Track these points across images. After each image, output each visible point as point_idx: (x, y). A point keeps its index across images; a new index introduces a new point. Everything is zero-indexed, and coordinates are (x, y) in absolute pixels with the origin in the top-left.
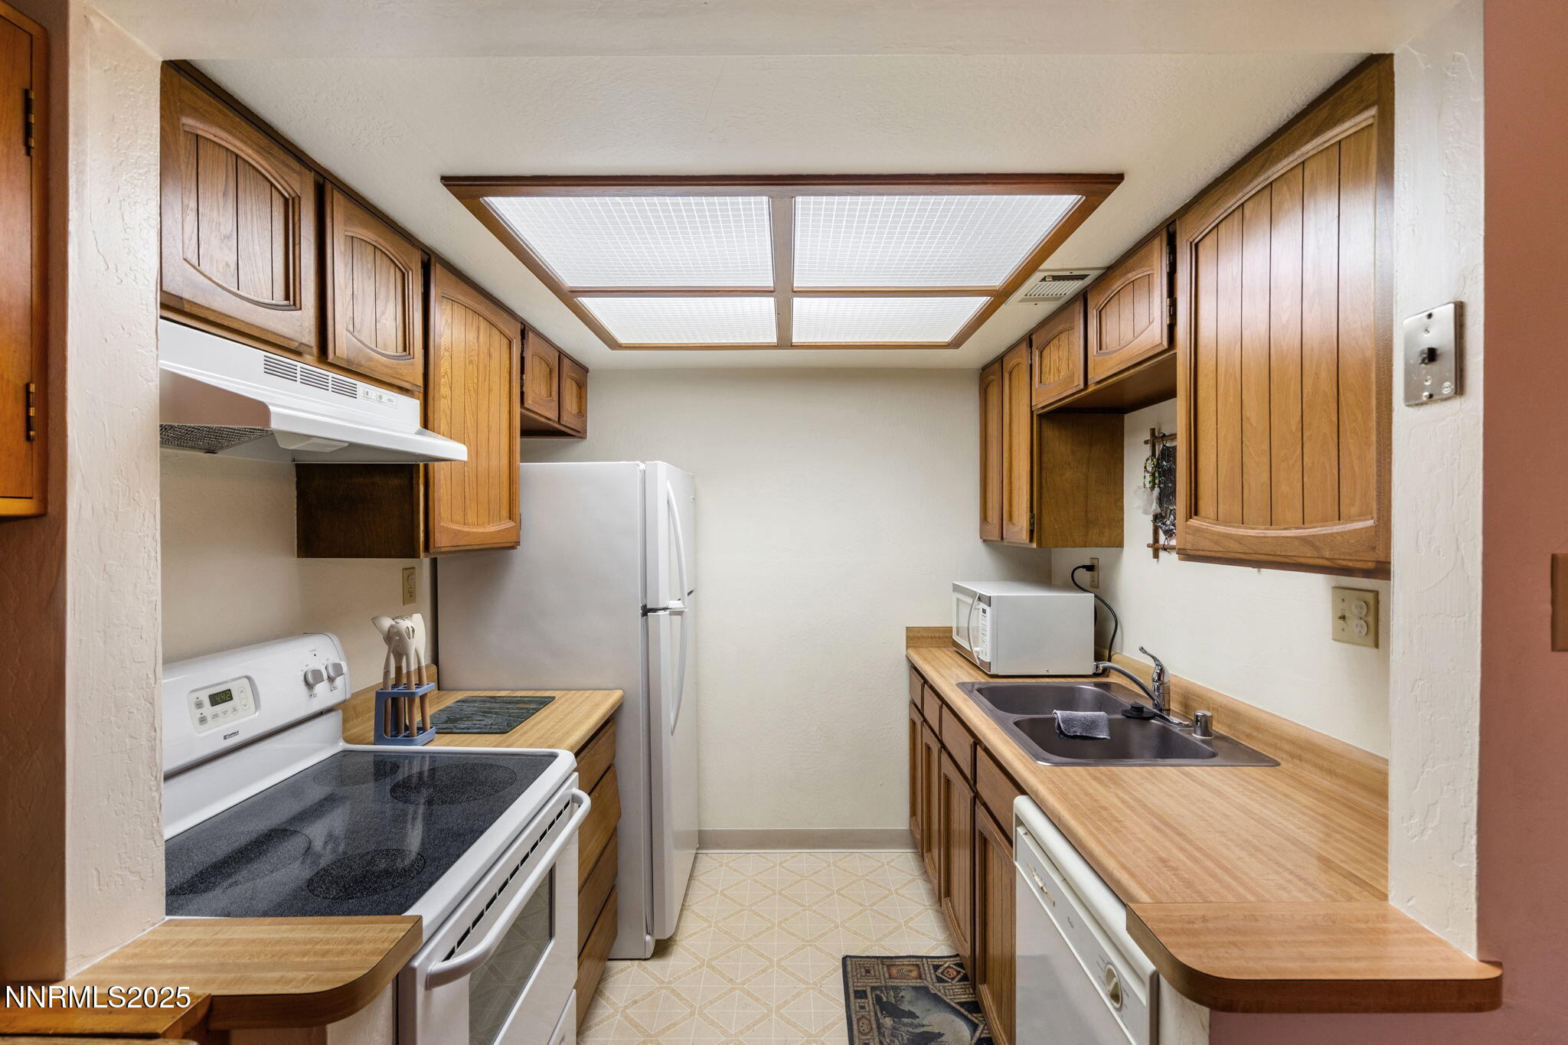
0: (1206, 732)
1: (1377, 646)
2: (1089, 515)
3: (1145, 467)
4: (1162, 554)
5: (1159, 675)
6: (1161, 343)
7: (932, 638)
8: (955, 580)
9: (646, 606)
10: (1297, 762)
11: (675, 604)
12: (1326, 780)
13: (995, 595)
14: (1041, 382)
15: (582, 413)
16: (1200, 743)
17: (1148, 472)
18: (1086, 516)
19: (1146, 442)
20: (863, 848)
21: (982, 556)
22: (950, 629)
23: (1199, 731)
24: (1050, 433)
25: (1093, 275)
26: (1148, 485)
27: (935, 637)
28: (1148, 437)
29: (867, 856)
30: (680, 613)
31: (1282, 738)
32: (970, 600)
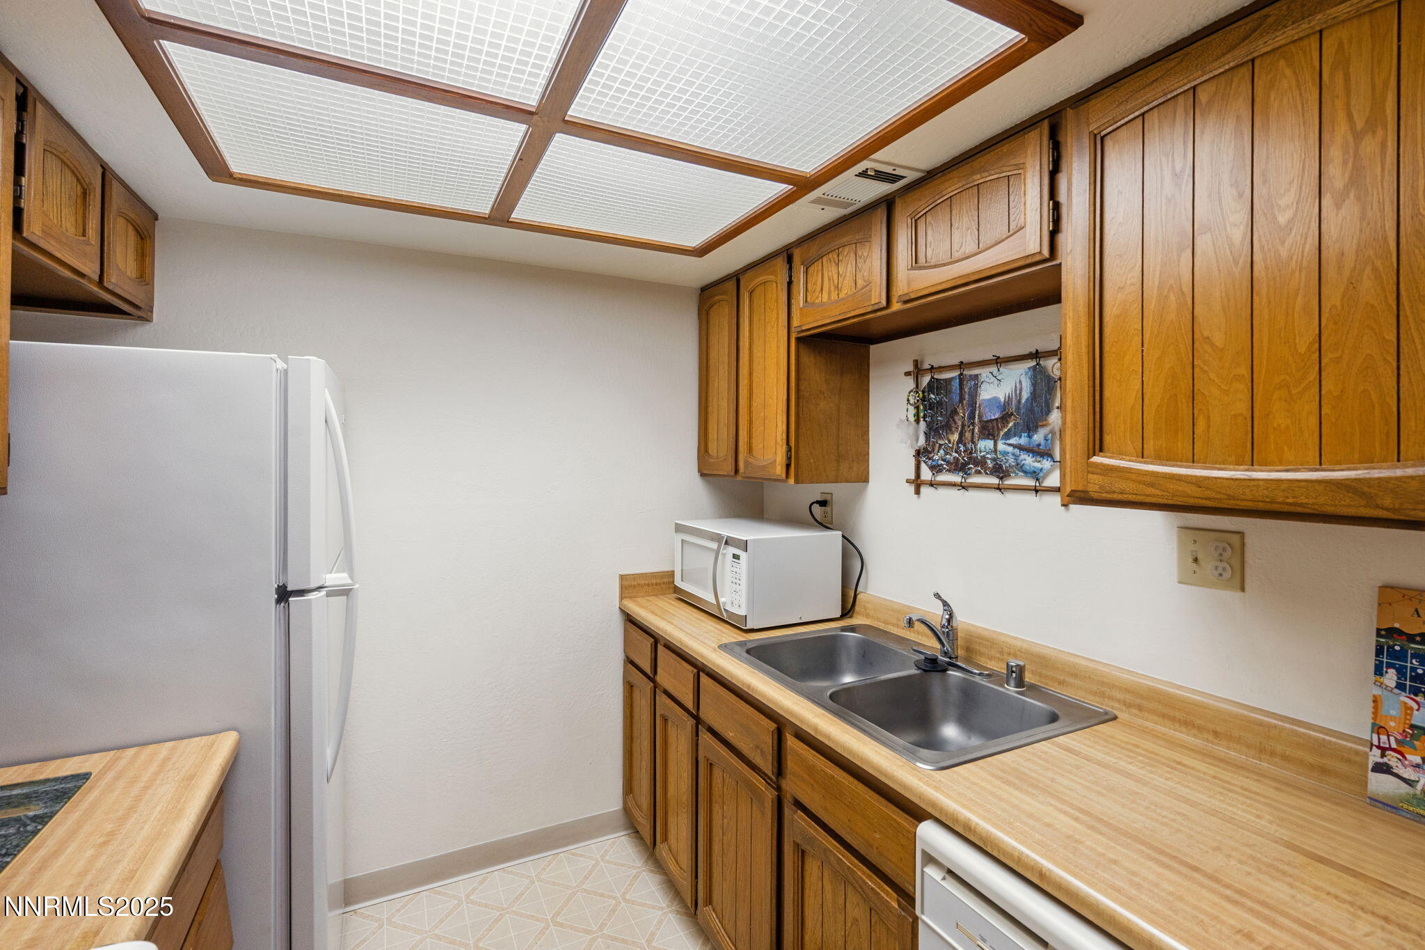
0: (1020, 683)
1: (1243, 589)
2: (840, 448)
3: (908, 400)
4: (924, 490)
5: (949, 621)
6: (1040, 252)
7: (648, 585)
8: (679, 520)
9: (285, 587)
10: (1135, 711)
11: (336, 578)
12: (1181, 732)
13: (751, 538)
14: (806, 301)
15: (145, 276)
16: (1016, 695)
17: (911, 405)
18: (838, 448)
19: (907, 374)
20: (566, 845)
21: (698, 490)
22: (672, 574)
23: (1012, 682)
24: (808, 359)
25: (911, 176)
26: (912, 419)
27: (652, 585)
28: (910, 368)
29: (573, 854)
30: (345, 592)
31: (1113, 686)
32: (714, 545)
